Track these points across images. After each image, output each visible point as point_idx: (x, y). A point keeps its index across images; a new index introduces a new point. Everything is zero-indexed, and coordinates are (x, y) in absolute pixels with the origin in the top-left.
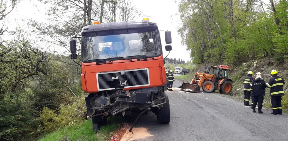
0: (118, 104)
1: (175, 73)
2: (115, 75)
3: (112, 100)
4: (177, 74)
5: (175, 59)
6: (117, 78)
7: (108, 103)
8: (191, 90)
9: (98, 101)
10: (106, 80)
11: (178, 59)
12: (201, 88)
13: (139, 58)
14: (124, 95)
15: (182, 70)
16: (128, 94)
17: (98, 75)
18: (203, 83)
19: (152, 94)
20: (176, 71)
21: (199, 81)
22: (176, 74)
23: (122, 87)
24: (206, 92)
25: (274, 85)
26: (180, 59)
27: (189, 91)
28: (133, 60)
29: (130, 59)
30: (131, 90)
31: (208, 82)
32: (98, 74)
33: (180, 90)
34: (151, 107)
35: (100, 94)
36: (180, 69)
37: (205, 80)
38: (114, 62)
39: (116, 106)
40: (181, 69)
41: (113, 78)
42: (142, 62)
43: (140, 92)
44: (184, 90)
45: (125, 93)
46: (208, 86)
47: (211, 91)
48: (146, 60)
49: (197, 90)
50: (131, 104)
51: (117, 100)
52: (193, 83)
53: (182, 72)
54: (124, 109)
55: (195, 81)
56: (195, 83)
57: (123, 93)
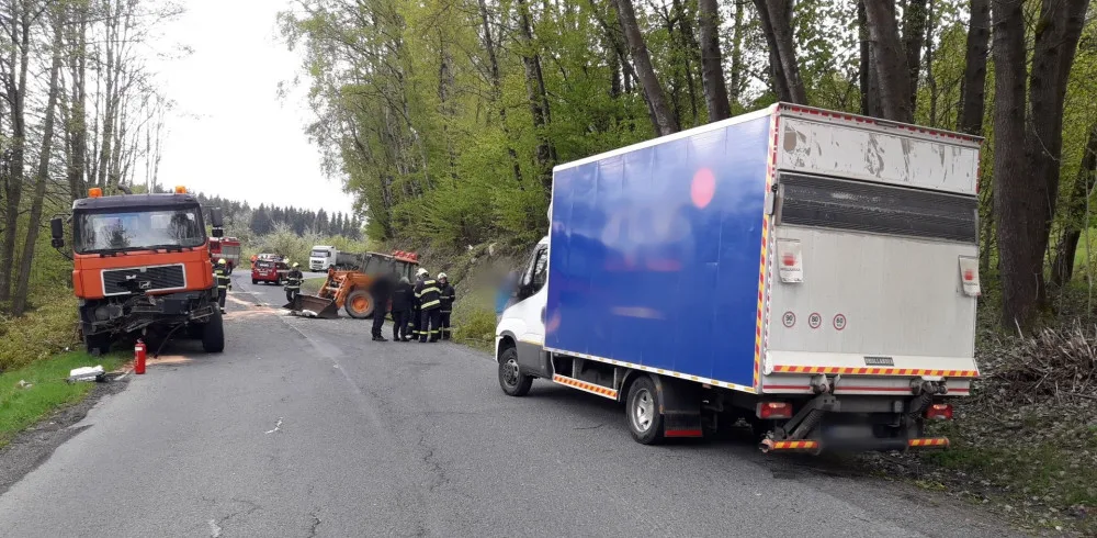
0: (137, 316)
1: (311, 267)
2: (131, 273)
3: (126, 310)
4: (320, 271)
5: (322, 215)
6: (134, 277)
7: (121, 314)
8: (314, 313)
9: (101, 312)
10: (116, 280)
11: (334, 216)
12: (343, 307)
13: (169, 248)
14: (146, 303)
15: (337, 260)
16: (153, 301)
17: (104, 273)
18: (347, 296)
19: (190, 300)
20: (315, 262)
21: (337, 289)
22: (314, 271)
23: (143, 290)
24: (354, 318)
25: (424, 292)
26: (340, 215)
27: (312, 317)
28: (160, 251)
29: (155, 249)
30: (157, 295)
31: (359, 292)
32: (102, 271)
33: (289, 315)
34: (188, 320)
35: (105, 300)
36: (329, 255)
37: (352, 289)
38: (128, 253)
39: (131, 320)
40: (334, 253)
41: (128, 277)
42: (174, 254)
43: (172, 297)
44: (298, 313)
45: (147, 299)
46: (359, 304)
47: (367, 314)
48: (180, 251)
49: (330, 312)
50: (157, 316)
51: (134, 310)
52: (323, 295)
53: (338, 264)
54: (146, 325)
55: (327, 291)
56: (327, 295)
57: (143, 300)
